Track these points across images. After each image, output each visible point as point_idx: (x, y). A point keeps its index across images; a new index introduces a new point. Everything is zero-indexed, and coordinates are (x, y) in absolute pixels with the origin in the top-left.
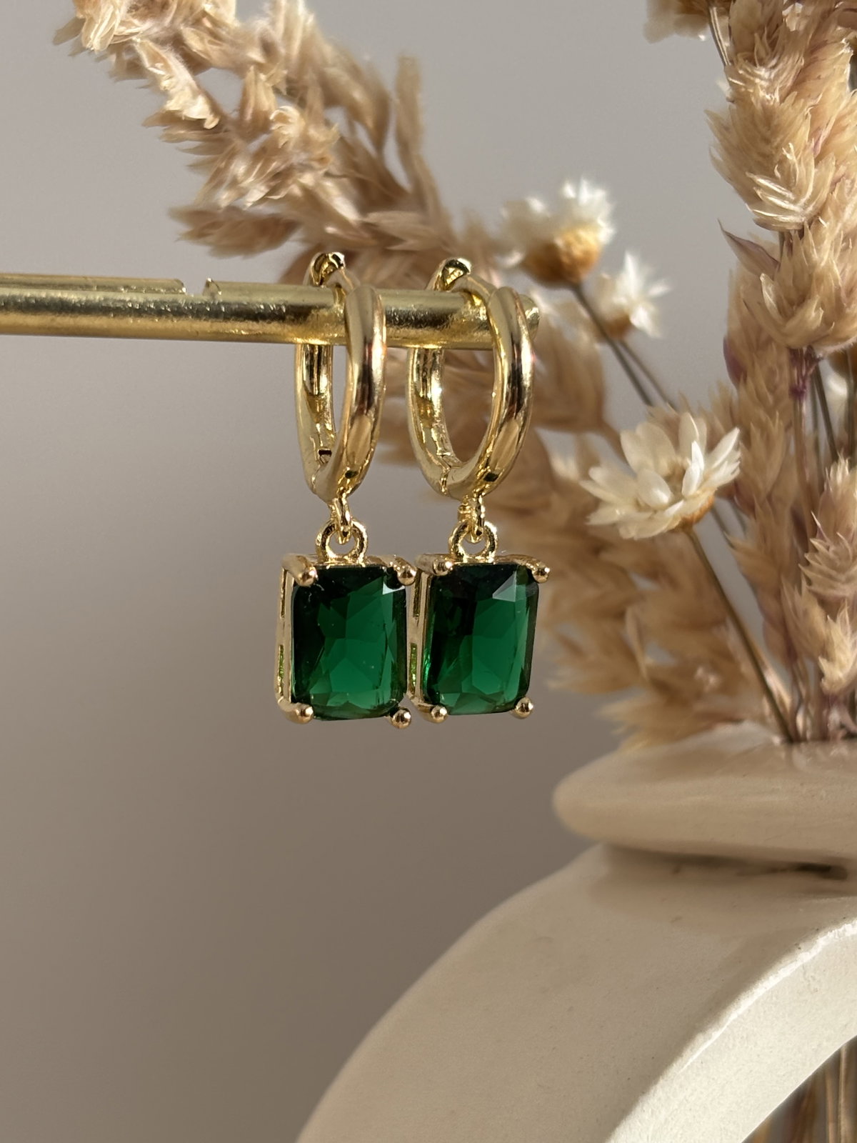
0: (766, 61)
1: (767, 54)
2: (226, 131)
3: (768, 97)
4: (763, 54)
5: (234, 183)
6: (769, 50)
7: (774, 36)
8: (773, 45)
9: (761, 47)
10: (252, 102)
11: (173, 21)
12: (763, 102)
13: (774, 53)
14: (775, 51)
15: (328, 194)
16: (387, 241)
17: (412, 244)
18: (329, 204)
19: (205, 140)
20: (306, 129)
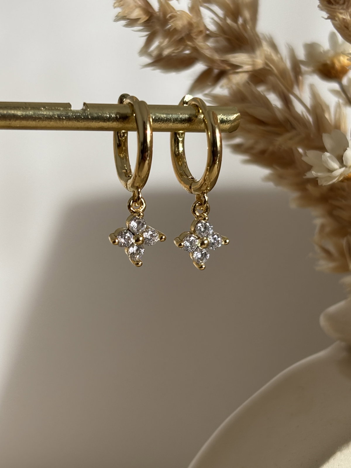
2: (153, 22)
10: (161, 9)
15: (202, 48)
16: (235, 67)
17: (247, 68)
18: (202, 53)
19: (144, 26)
20: (191, 19)
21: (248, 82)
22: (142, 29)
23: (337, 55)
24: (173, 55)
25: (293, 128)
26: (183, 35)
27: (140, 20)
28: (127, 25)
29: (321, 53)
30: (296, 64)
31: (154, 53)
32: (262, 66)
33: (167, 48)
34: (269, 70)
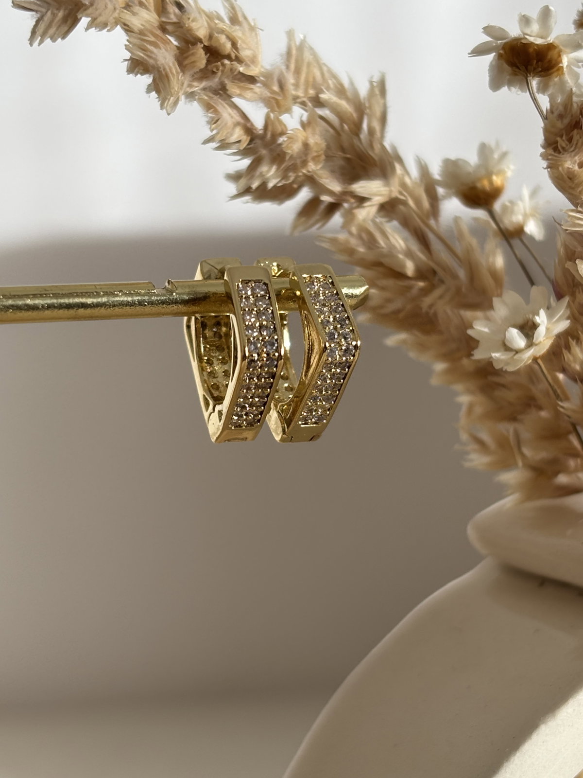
0: (567, 148)
1: (567, 145)
2: (255, 143)
3: (571, 167)
4: (564, 145)
5: (262, 175)
6: (568, 143)
7: (571, 135)
8: (570, 140)
9: (562, 142)
10: (270, 128)
11: (220, 79)
12: (568, 168)
13: (571, 145)
14: (572, 144)
15: (320, 177)
16: (362, 200)
17: (377, 199)
19: (242, 149)
20: (307, 138)
22: (237, 152)
27: (242, 142)
28: (217, 149)
30: (430, 185)
31: (255, 185)
32: (395, 194)
33: (274, 178)
34: (403, 200)
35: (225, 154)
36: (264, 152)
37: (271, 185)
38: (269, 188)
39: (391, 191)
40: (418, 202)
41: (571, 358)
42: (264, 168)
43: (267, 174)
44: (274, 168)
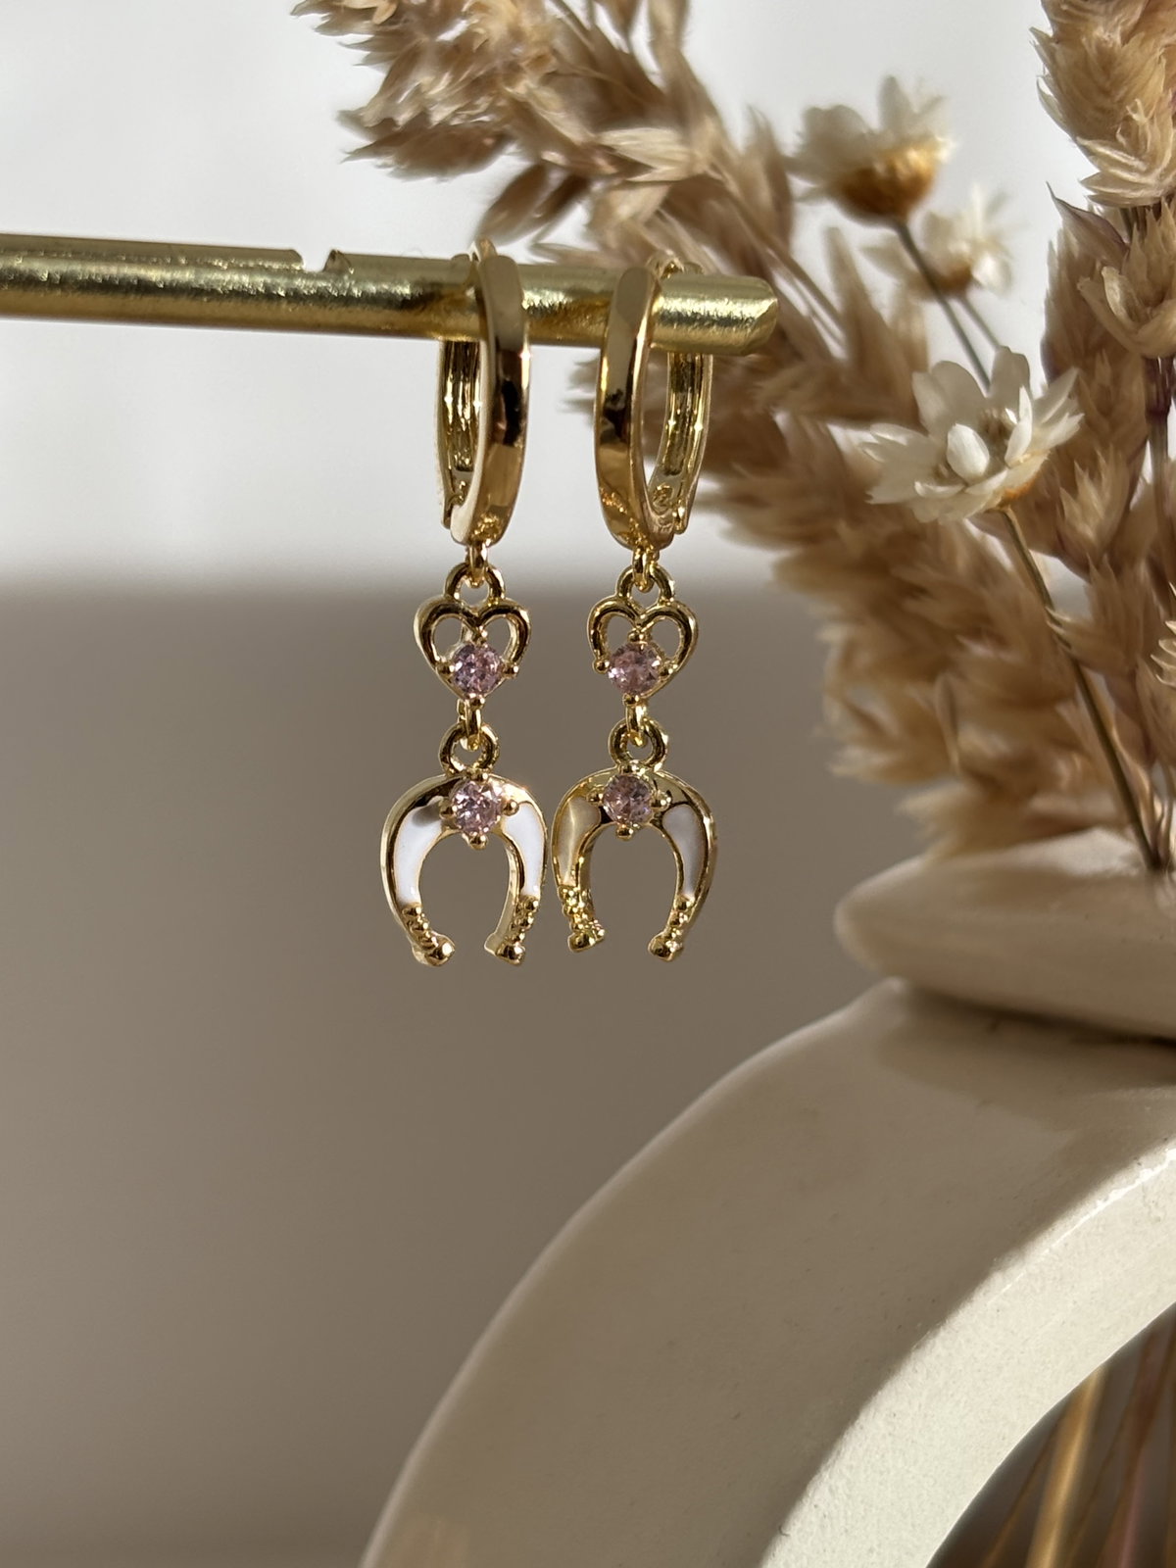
2: (406, 21)
3: (1105, 37)
5: (418, 91)
12: (1099, 39)
15: (545, 107)
16: (628, 168)
17: (664, 171)
18: (546, 121)
19: (377, 33)
20: (517, 19)
21: (658, 213)
22: (366, 42)
23: (904, 143)
24: (456, 122)
25: (797, 355)
26: (498, 63)
27: (377, 13)
28: (325, 29)
29: (862, 136)
30: (778, 169)
31: (403, 118)
32: (701, 168)
33: (445, 102)
34: (718, 181)
35: (341, 44)
36: (424, 39)
37: (438, 116)
38: (435, 124)
39: (692, 156)
40: (747, 186)
41: (1077, 510)
42: (422, 77)
43: (429, 91)
44: (446, 78)
